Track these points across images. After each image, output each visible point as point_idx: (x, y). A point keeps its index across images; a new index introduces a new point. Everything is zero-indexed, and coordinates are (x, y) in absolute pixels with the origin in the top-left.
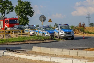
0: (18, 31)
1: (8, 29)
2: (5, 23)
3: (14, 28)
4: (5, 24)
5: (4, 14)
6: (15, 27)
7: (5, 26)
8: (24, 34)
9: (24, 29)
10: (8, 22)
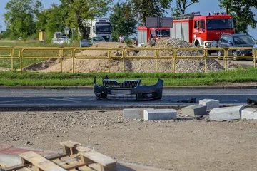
0: (233, 51)
1: (202, 44)
2: (195, 27)
3: (220, 41)
4: (195, 31)
5: (184, 5)
6: (225, 41)
7: (195, 36)
8: (252, 60)
9: (252, 46)
10: (202, 27)
